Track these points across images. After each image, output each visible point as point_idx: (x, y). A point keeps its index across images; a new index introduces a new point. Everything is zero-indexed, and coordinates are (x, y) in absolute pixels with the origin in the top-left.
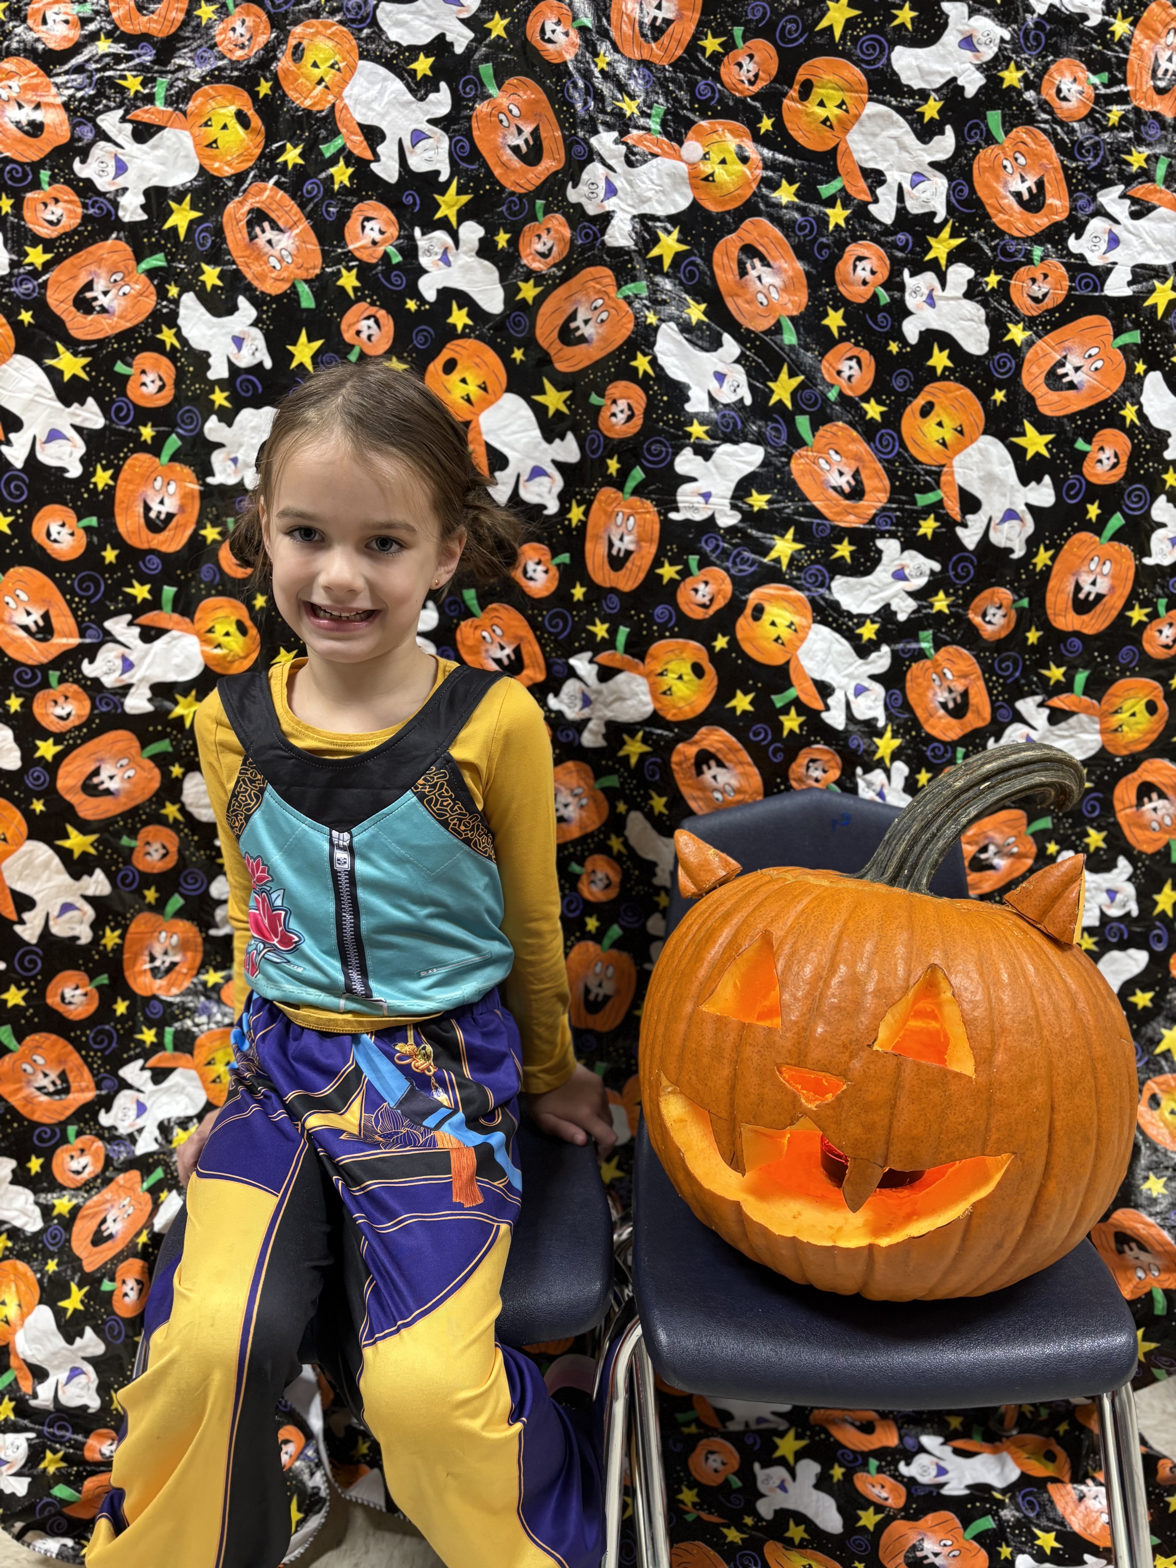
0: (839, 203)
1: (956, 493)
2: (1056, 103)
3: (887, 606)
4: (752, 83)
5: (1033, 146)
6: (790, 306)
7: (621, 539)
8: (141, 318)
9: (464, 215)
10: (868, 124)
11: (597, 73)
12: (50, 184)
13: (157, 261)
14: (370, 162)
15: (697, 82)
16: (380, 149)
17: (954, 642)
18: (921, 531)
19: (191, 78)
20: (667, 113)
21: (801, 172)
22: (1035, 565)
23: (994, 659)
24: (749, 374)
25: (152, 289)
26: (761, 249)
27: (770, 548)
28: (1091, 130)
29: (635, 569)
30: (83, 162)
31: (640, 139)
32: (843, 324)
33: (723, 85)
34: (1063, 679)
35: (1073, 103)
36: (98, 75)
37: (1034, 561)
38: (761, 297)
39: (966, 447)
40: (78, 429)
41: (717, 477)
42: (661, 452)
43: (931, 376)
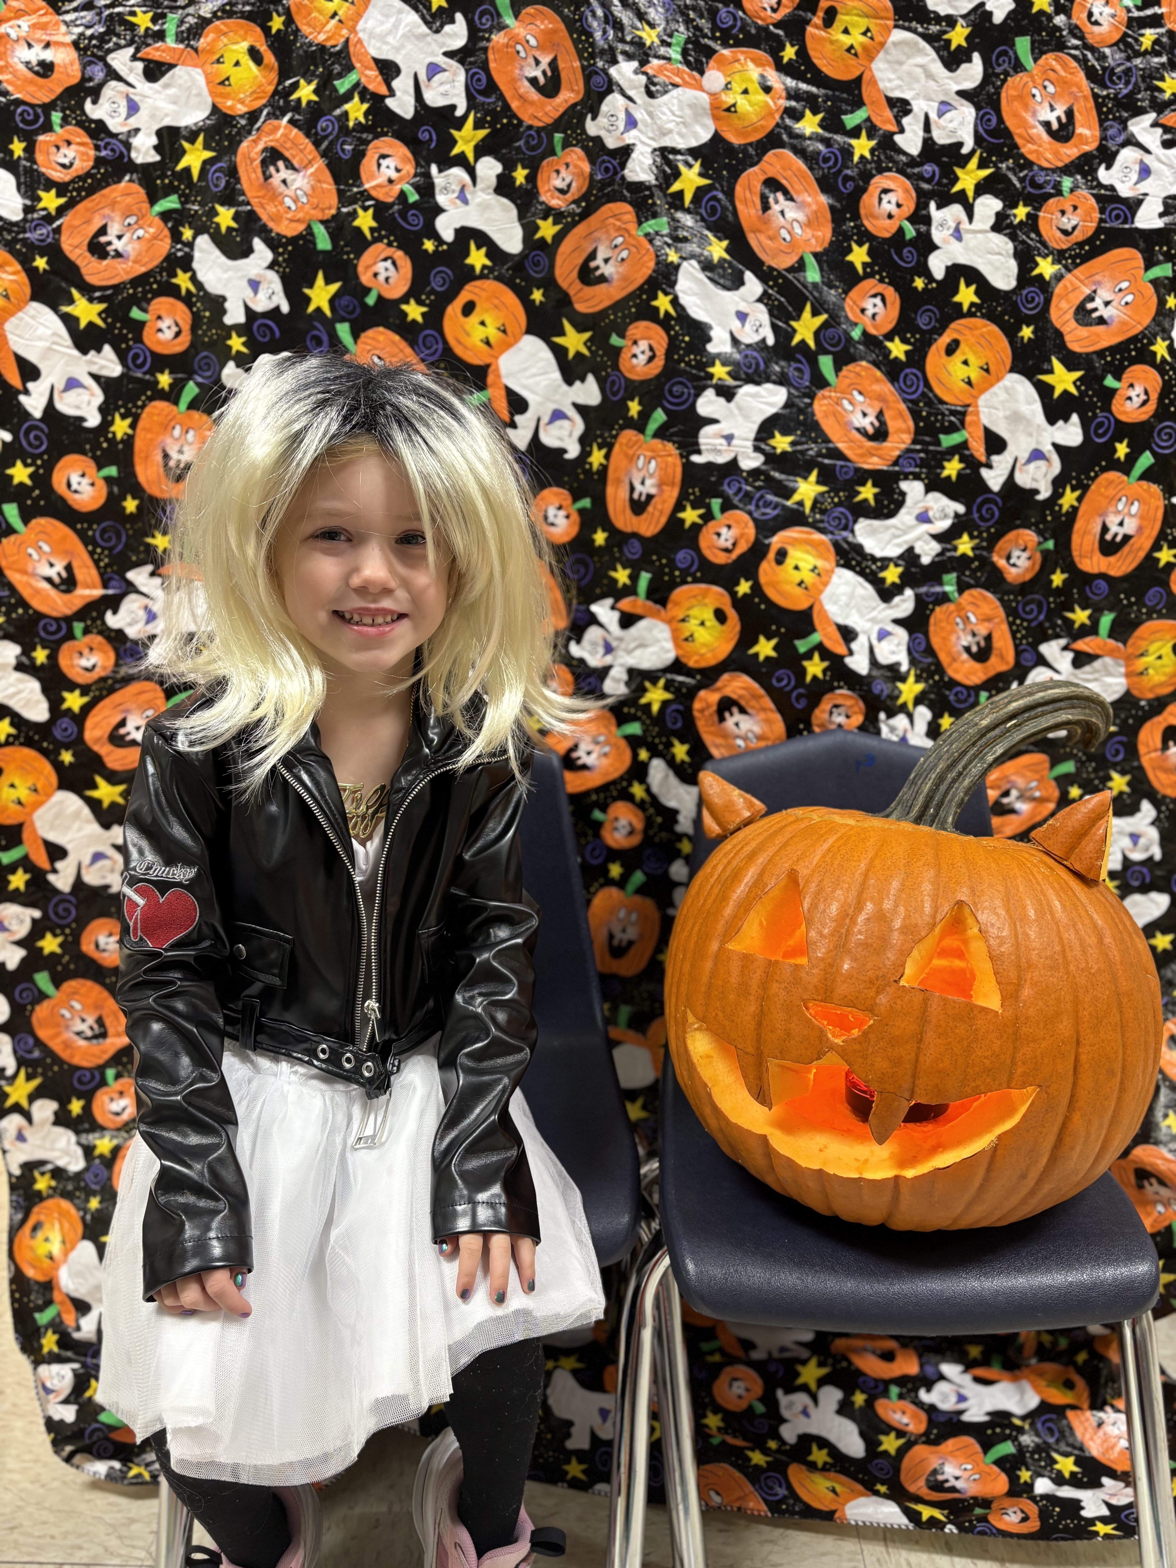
0: (864, 133)
1: (981, 434)
2: (1088, 28)
3: (911, 549)
4: (774, 10)
5: (1063, 73)
6: (813, 241)
7: (643, 483)
8: (156, 262)
9: (481, 150)
10: (893, 51)
12: (62, 126)
13: (171, 203)
14: (385, 97)
15: (718, 10)
16: (395, 84)
17: (977, 585)
18: (945, 473)
19: (202, 13)
20: (688, 40)
21: (825, 102)
22: (1061, 506)
23: (1018, 602)
24: (771, 314)
25: (166, 232)
26: (784, 182)
27: (793, 491)
28: (1123, 55)
29: (657, 513)
30: (95, 102)
31: (661, 69)
32: (867, 259)
33: (744, 12)
34: (1087, 622)
35: (1104, 28)
36: (107, 12)
37: (1061, 501)
38: (784, 233)
39: (992, 385)
40: (96, 377)
41: (740, 419)
42: (683, 394)
43: (957, 312)
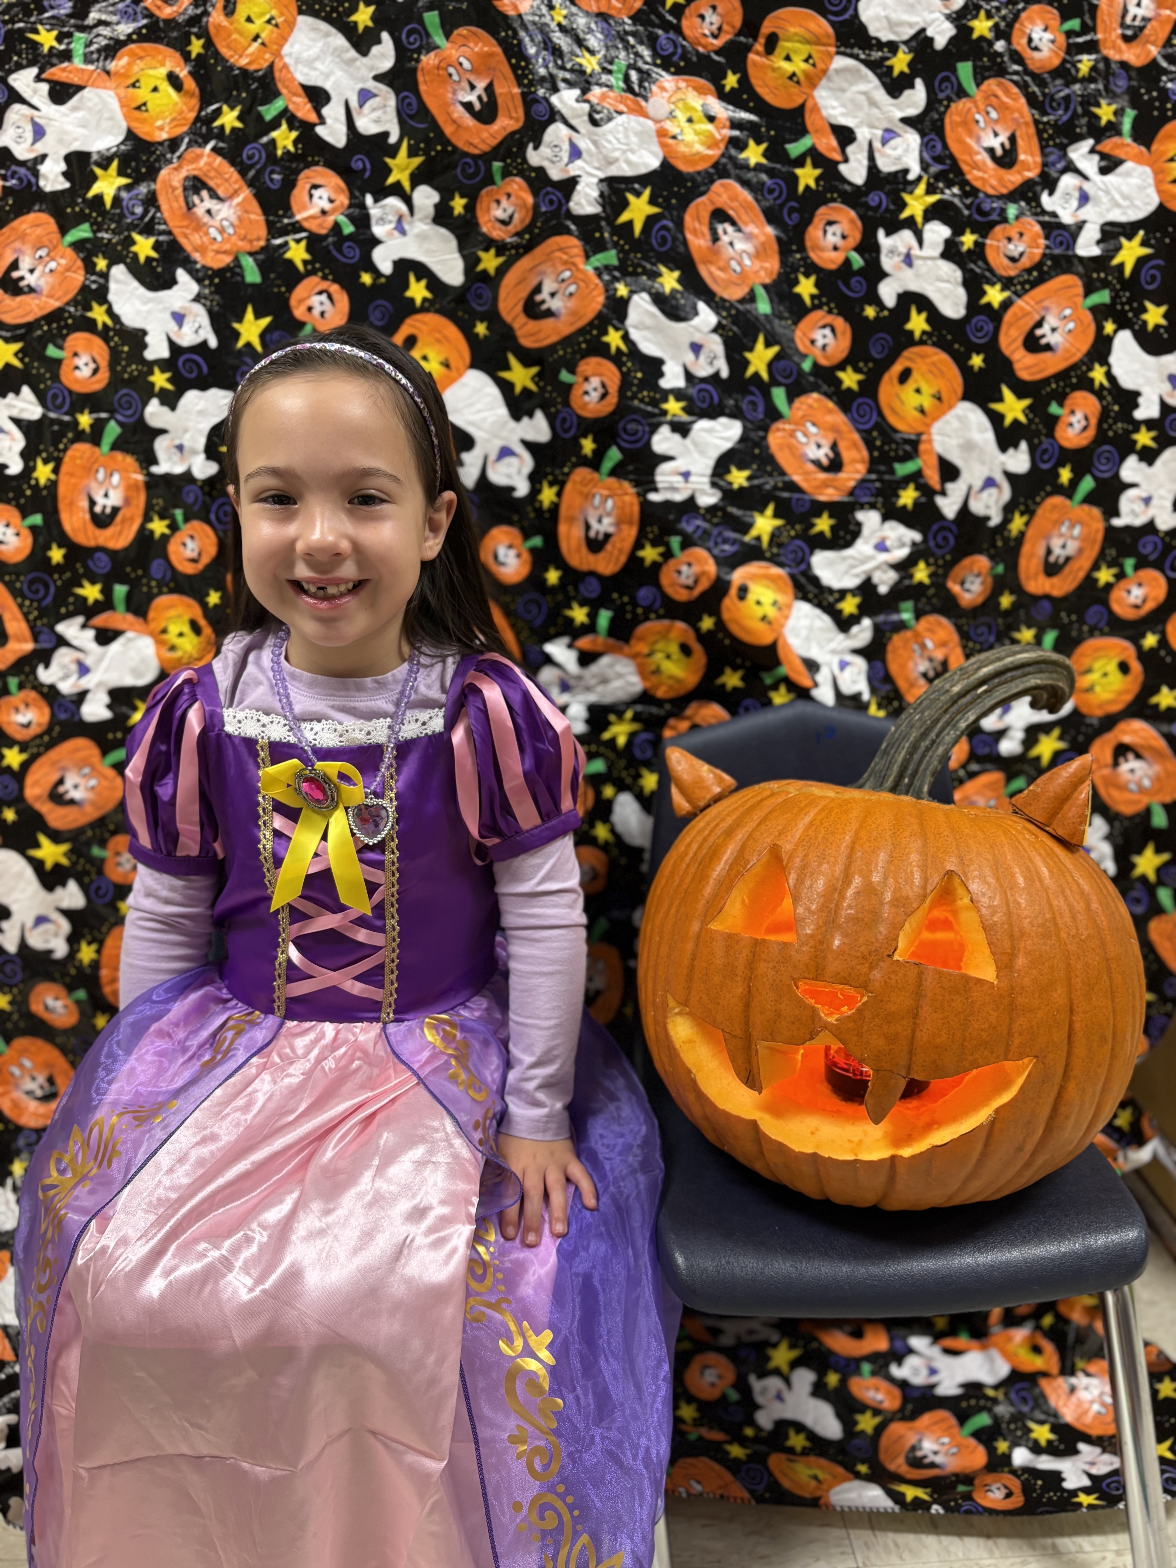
0: (809, 162)
1: (935, 462)
2: (1027, 53)
3: (869, 580)
4: (715, 37)
5: (1005, 99)
6: (762, 273)
7: (599, 521)
8: (70, 296)
9: (417, 179)
10: (835, 78)
11: (553, 25)
13: (83, 232)
14: (314, 125)
15: (658, 36)
16: (325, 111)
17: (933, 611)
18: (901, 502)
19: (115, 35)
20: (628, 68)
21: (768, 131)
22: (1010, 531)
23: (970, 626)
25: (79, 263)
26: (732, 212)
27: (751, 526)
28: (1062, 82)
29: (615, 552)
31: (604, 97)
32: (815, 291)
33: (684, 39)
34: (1032, 639)
35: (1044, 54)
36: (7, 28)
37: (1010, 527)
38: (733, 264)
40: (17, 421)
41: (696, 455)
42: (637, 432)
43: (909, 340)
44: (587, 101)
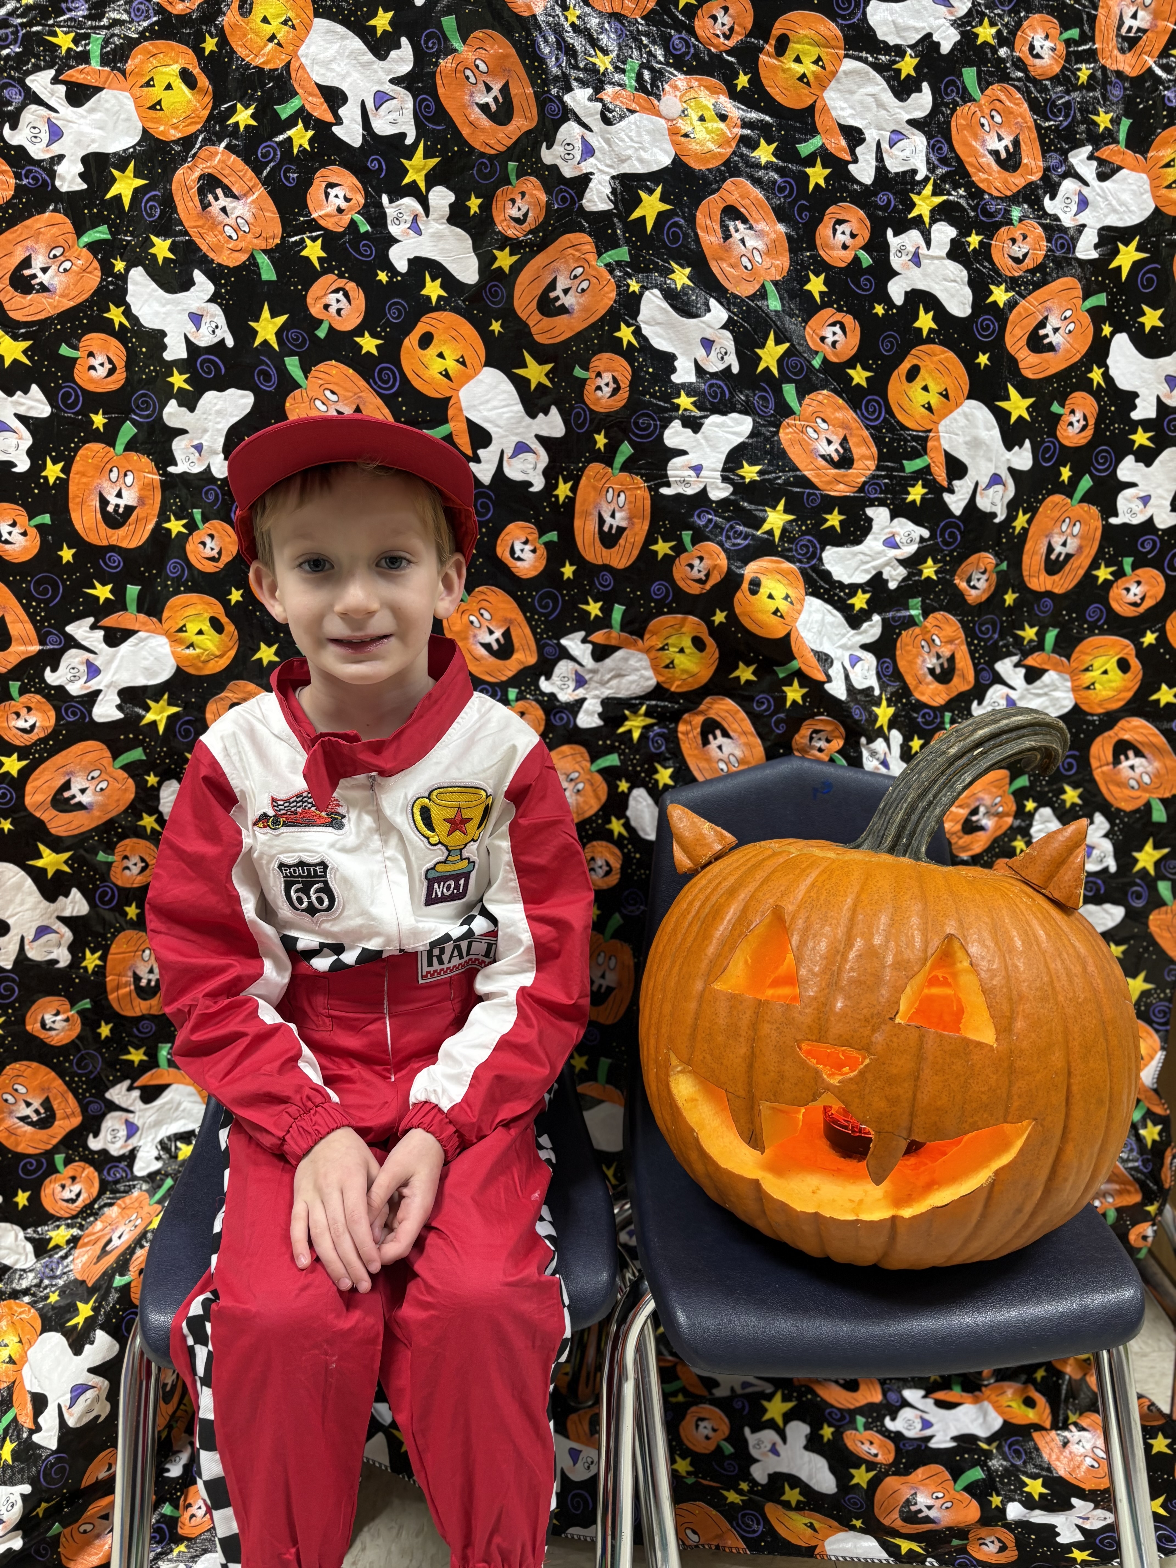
0: (819, 162)
1: (942, 459)
2: (1030, 60)
3: (879, 574)
4: (727, 37)
5: (1008, 103)
6: (773, 270)
7: (612, 516)
8: (85, 296)
9: (432, 179)
10: (844, 81)
11: (567, 27)
13: (101, 233)
15: (671, 36)
16: (342, 112)
17: (940, 608)
18: (910, 498)
19: (128, 33)
20: (642, 66)
21: (779, 131)
22: (1014, 528)
23: (976, 623)
25: (96, 264)
26: (743, 209)
27: (763, 520)
28: (1062, 88)
29: (629, 546)
30: (14, 127)
31: (616, 95)
32: (824, 289)
33: (697, 39)
34: (1035, 639)
35: (1046, 61)
36: (24, 31)
37: (1014, 524)
38: (745, 262)
39: (951, 411)
40: (22, 419)
41: (707, 450)
42: (649, 426)
43: (917, 339)
44: (601, 100)
